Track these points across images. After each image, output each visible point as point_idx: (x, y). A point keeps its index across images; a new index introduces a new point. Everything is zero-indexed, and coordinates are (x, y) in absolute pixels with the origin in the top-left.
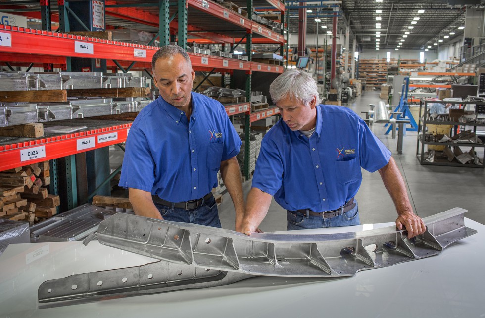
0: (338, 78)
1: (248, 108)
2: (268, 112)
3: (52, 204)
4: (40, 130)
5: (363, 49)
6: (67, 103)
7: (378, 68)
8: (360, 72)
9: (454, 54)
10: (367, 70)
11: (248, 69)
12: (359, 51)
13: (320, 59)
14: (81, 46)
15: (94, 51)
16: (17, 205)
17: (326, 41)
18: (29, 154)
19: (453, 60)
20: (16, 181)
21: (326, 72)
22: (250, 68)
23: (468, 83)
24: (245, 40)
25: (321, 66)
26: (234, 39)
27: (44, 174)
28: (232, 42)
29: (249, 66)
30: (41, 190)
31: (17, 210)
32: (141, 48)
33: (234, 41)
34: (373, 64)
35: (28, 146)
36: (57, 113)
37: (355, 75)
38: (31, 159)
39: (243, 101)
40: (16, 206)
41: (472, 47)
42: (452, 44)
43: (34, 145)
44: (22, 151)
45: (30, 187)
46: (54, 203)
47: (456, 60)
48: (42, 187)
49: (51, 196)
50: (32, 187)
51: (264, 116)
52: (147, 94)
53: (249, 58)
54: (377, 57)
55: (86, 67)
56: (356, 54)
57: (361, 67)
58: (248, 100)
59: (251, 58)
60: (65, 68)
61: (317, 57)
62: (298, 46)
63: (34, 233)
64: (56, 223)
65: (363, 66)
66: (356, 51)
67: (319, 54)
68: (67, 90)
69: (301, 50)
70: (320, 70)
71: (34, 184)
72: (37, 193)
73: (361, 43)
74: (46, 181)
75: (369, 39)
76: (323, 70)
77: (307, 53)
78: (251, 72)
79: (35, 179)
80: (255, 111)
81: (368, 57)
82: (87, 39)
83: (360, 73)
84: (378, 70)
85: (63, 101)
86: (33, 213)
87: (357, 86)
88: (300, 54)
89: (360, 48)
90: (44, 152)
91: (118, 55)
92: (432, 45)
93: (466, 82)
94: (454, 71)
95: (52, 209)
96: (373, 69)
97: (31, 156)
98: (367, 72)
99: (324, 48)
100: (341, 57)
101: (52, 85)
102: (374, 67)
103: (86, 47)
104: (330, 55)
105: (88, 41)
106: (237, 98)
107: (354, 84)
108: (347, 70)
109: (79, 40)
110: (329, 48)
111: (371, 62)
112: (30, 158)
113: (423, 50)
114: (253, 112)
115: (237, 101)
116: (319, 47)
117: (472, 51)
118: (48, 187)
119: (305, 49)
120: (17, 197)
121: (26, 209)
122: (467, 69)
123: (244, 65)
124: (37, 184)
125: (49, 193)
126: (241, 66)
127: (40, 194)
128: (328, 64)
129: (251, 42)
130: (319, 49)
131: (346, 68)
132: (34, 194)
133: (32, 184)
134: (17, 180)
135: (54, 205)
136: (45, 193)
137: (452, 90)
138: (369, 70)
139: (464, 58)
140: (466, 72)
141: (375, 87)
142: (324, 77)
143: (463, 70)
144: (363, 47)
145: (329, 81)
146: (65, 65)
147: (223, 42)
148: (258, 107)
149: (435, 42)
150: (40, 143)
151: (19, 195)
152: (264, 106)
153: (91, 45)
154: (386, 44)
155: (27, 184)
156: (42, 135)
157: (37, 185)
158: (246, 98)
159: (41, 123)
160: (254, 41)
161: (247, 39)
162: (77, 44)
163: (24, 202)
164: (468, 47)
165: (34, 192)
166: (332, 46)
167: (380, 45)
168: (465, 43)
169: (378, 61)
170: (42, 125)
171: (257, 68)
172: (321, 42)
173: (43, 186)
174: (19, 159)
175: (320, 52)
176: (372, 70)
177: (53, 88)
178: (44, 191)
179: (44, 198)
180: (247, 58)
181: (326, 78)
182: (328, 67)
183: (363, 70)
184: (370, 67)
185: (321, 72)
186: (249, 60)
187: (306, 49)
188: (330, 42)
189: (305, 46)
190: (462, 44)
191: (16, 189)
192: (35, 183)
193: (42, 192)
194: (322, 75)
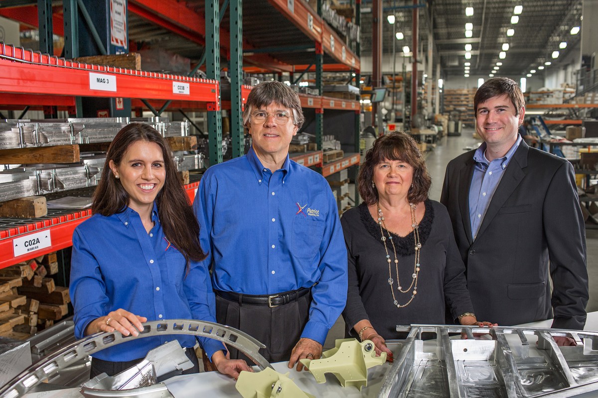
0: (420, 113)
1: (320, 160)
2: (343, 163)
3: (62, 300)
4: (41, 207)
5: (449, 77)
6: (81, 164)
7: (467, 100)
8: (446, 105)
9: (565, 80)
10: (454, 103)
11: (319, 107)
12: (443, 79)
13: (398, 90)
14: (98, 80)
15: (118, 87)
16: (13, 306)
17: (404, 67)
18: (27, 244)
19: (566, 87)
20: (10, 272)
21: (406, 106)
22: (322, 106)
23: (592, 117)
24: (314, 67)
25: (400, 99)
26: (294, 66)
27: (49, 259)
28: (291, 70)
29: (320, 103)
30: (46, 282)
31: (13, 311)
32: (182, 81)
33: (294, 69)
34: (461, 95)
35: (25, 232)
36: (66, 179)
37: (440, 110)
38: (30, 251)
39: (313, 149)
40: (11, 307)
41: (592, 71)
42: (562, 68)
43: (33, 230)
44: (16, 241)
45: (30, 278)
46: (64, 298)
47: (569, 87)
48: (46, 276)
49: (59, 289)
50: (33, 278)
51: (338, 168)
52: (192, 146)
53: (320, 91)
54: (466, 87)
55: (103, 109)
56: (441, 82)
57: (446, 99)
58: (319, 148)
59: (322, 91)
60: (74, 111)
61: (394, 88)
62: (372, 74)
63: (37, 346)
64: (68, 329)
65: (449, 98)
66: (440, 78)
67: (396, 84)
68: (79, 145)
69: (376, 79)
70: (399, 104)
71: (35, 274)
72: (40, 286)
73: (447, 69)
74: (51, 269)
75: (456, 63)
76: (402, 104)
77: (383, 83)
78: (322, 110)
79: (37, 266)
80: (328, 162)
81: (454, 86)
82: (107, 69)
83: (445, 107)
84: (468, 102)
85: (74, 162)
86: (35, 313)
87: (443, 124)
88: (375, 85)
89: (445, 75)
90: (49, 239)
91: (151, 91)
92: (536, 68)
93: (589, 115)
94: (574, 102)
95: (61, 306)
96: (462, 101)
97: (29, 247)
98: (455, 105)
99: (402, 75)
100: (423, 87)
101: (58, 139)
102: (463, 98)
103: (106, 81)
104: (410, 85)
105: (108, 73)
106: (305, 146)
107: (439, 120)
108: (430, 104)
109: (96, 71)
110: (408, 76)
111: (459, 92)
112: (28, 250)
113: (525, 76)
114: (325, 163)
115: (306, 150)
116: (396, 75)
117: (592, 76)
118: (55, 277)
119: (381, 77)
120: (12, 293)
121: (26, 309)
122: (589, 99)
123: (314, 101)
124: (40, 273)
125: (56, 284)
126: (310, 102)
127: (44, 286)
128: (408, 96)
129: (322, 70)
130: (397, 77)
131: (429, 100)
132: (35, 287)
133: (32, 274)
134: (12, 271)
135: (64, 302)
136: (51, 286)
137: (584, 128)
138: (456, 103)
139: (581, 85)
140: (589, 102)
141: (465, 124)
142: (403, 112)
143: (585, 100)
144: (449, 73)
145: (409, 117)
146: (74, 107)
147: (280, 71)
148: (331, 156)
149: (540, 65)
150: (42, 228)
151: (15, 290)
152: (339, 155)
153: (113, 79)
154: (478, 69)
155: (25, 276)
156: (45, 214)
157: (40, 275)
158: (316, 145)
159: (42, 195)
160: (326, 68)
161: (316, 66)
162: (93, 77)
163: (22, 300)
164: (587, 71)
165: (35, 285)
166: (412, 74)
167: (470, 70)
168: (583, 66)
169: (468, 91)
170: (44, 199)
171: (329, 105)
172: (399, 69)
173: (49, 276)
174: (12, 252)
175: (398, 81)
176: (460, 103)
177: (59, 143)
178: (49, 283)
179: (50, 292)
180: (317, 92)
181: (405, 114)
182: (408, 101)
183: (448, 103)
184: (458, 98)
185: (399, 107)
186: (320, 95)
187: (383, 78)
188: (409, 68)
189: (381, 74)
190: (578, 67)
191: (10, 282)
192: (38, 272)
193: (47, 284)
194: (401, 111)
